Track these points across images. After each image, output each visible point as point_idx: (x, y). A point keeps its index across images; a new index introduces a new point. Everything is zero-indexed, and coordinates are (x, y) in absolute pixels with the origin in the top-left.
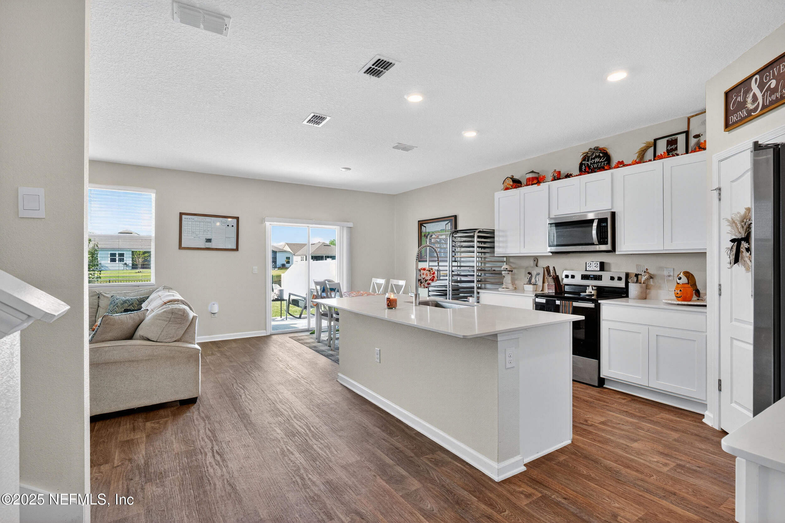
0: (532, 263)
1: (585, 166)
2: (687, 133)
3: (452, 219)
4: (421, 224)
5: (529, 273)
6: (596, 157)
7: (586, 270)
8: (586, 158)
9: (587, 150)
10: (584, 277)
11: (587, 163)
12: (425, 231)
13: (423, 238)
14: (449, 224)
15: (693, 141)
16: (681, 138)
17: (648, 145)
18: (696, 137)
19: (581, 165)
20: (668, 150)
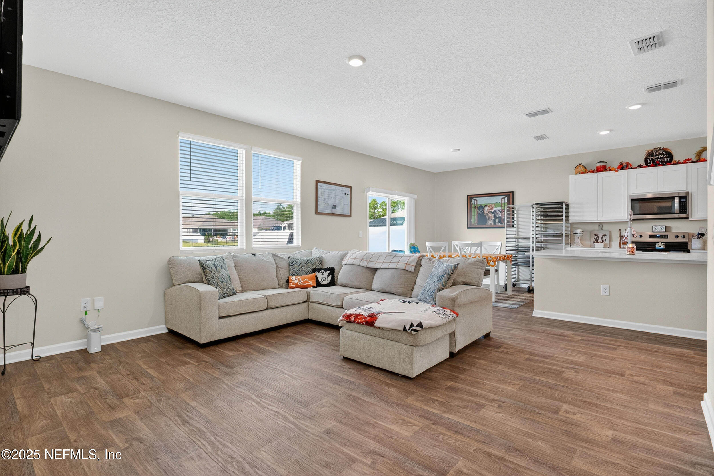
0: (597, 227)
1: (650, 159)
3: (510, 195)
4: (470, 198)
5: (595, 235)
6: (660, 154)
7: (653, 232)
8: (650, 153)
9: (652, 148)
10: (651, 236)
11: (652, 158)
12: (476, 203)
13: (473, 209)
14: (506, 198)
17: (704, 149)
19: (646, 160)
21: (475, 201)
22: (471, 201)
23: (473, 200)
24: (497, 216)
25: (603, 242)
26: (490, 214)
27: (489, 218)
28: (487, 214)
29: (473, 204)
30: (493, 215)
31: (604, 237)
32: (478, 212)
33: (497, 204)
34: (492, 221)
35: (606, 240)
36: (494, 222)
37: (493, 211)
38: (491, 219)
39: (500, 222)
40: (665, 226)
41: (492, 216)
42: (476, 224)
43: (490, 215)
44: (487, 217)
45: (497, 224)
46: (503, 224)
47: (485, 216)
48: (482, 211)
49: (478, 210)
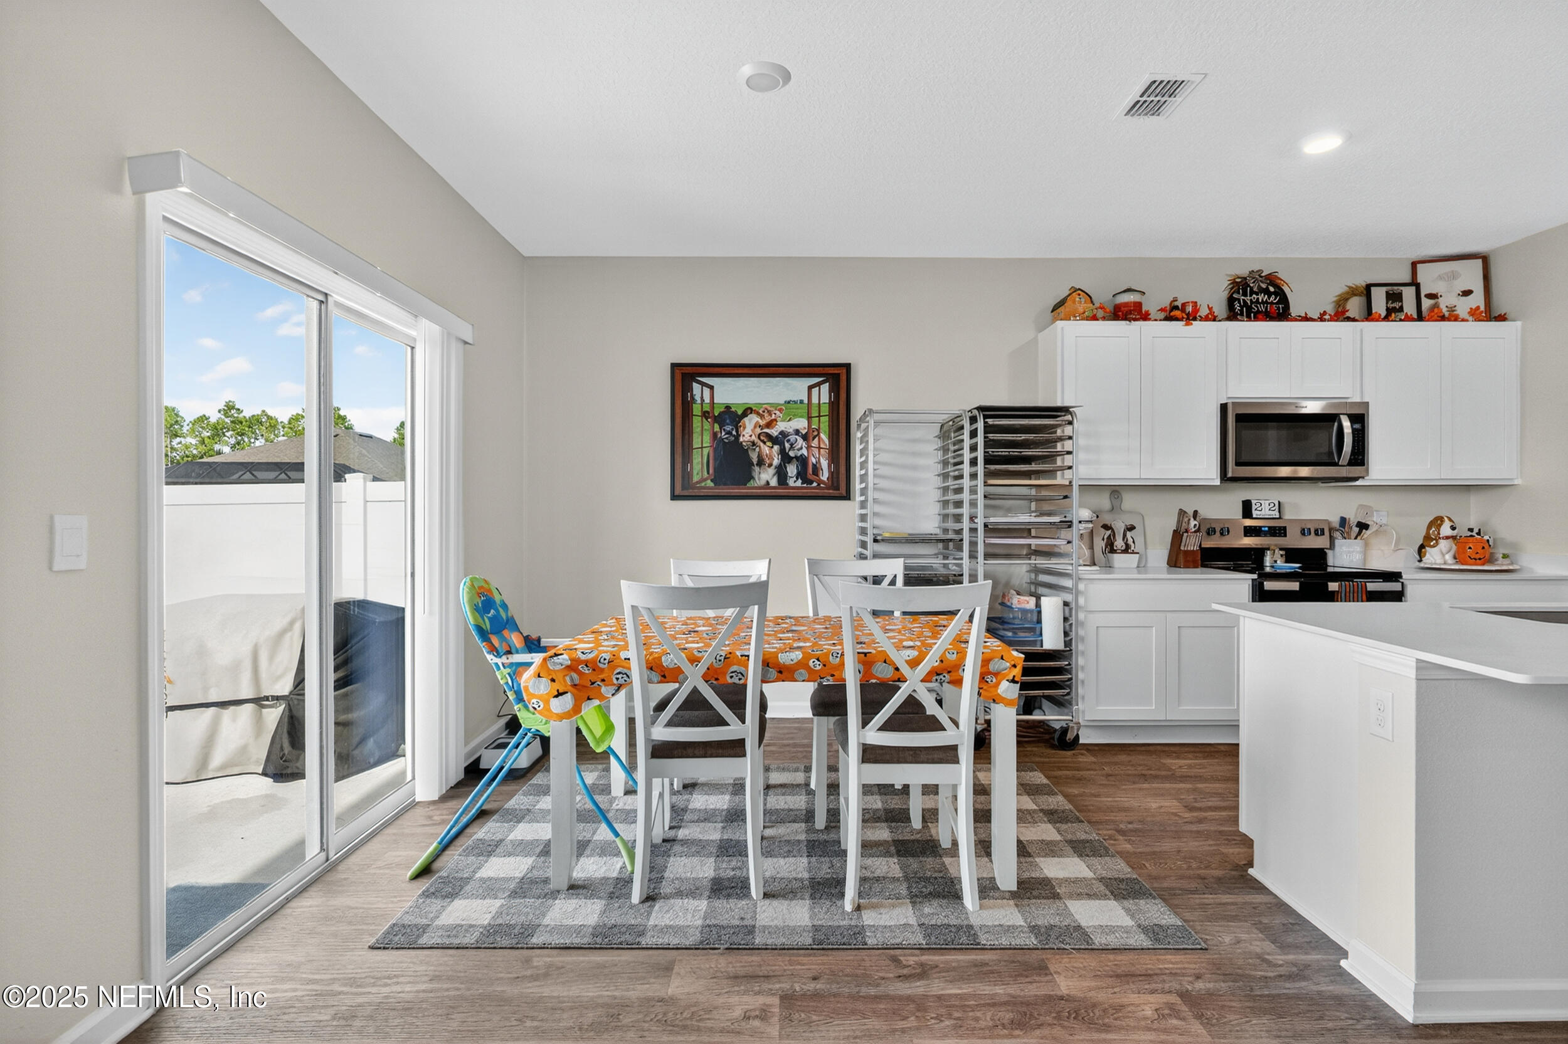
1: (1239, 302)
2: (1416, 283)
3: (838, 375)
4: (686, 376)
5: (1106, 527)
6: (1261, 290)
8: (1241, 285)
9: (1244, 272)
10: (1248, 531)
11: (1243, 299)
13: (697, 422)
14: (825, 388)
15: (1426, 303)
16: (1408, 294)
17: (1353, 292)
18: (1431, 296)
19: (1231, 301)
20: (1388, 309)
21: (707, 391)
22: (686, 389)
23: (696, 388)
24: (792, 454)
25: (1127, 550)
26: (764, 443)
27: (761, 463)
28: (754, 444)
29: (698, 398)
30: (776, 447)
31: (1129, 534)
32: (715, 435)
33: (789, 407)
34: (772, 471)
35: (1134, 542)
36: (781, 475)
37: (774, 432)
38: (770, 465)
39: (802, 475)
40: (1279, 502)
41: (772, 453)
42: (709, 483)
43: (765, 449)
44: (754, 457)
45: (791, 482)
46: (815, 484)
47: (747, 450)
48: (734, 433)
49: (717, 427)
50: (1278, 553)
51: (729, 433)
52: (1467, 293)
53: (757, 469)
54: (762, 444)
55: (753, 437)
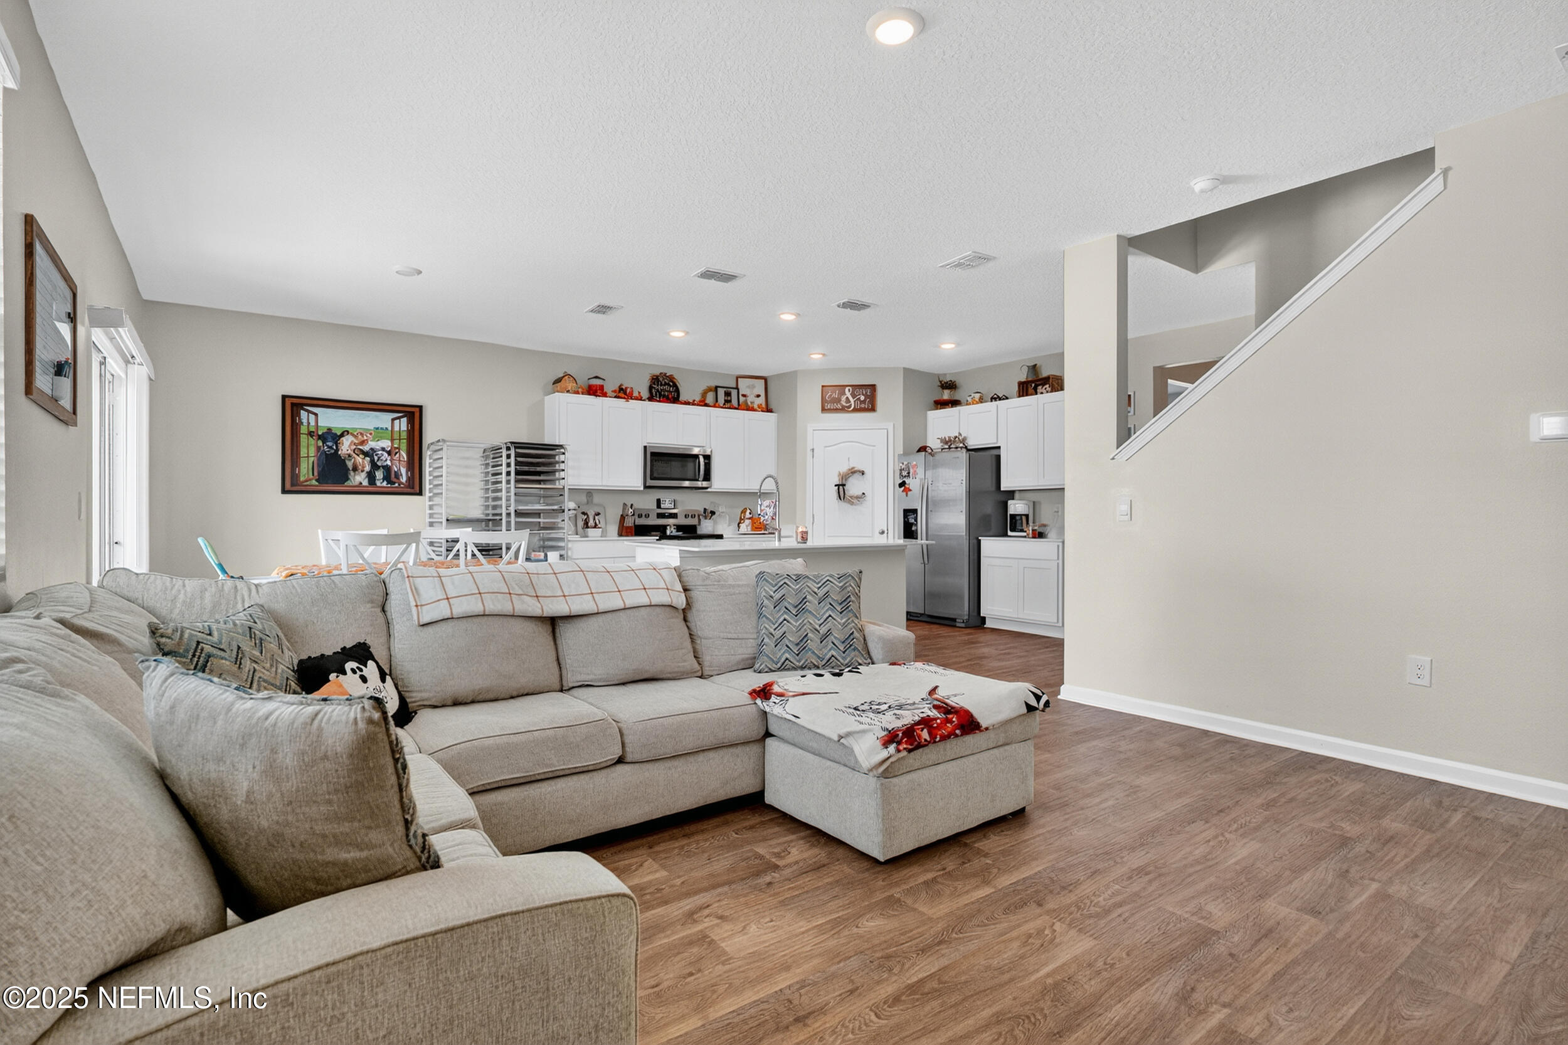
0: (584, 498)
1: (654, 391)
2: (737, 388)
4: (294, 405)
5: (584, 513)
6: (666, 384)
7: (660, 508)
8: (655, 381)
9: (656, 373)
10: (659, 516)
11: (656, 388)
12: (313, 423)
13: (304, 439)
14: (404, 420)
15: (742, 399)
16: (734, 393)
17: (709, 389)
18: (744, 396)
19: (651, 388)
20: (725, 400)
21: (312, 417)
22: (295, 414)
23: (303, 414)
24: (379, 464)
25: (595, 526)
26: (358, 455)
27: (355, 469)
28: (349, 456)
29: (305, 423)
31: (596, 517)
32: (318, 448)
33: (379, 433)
34: (364, 475)
35: (599, 522)
36: (371, 477)
37: (366, 448)
38: (362, 471)
39: (387, 478)
40: (674, 500)
41: (364, 462)
42: (314, 482)
43: (359, 459)
44: (350, 464)
45: (378, 483)
46: (397, 485)
47: (344, 460)
48: (335, 447)
49: (320, 443)
50: (673, 527)
51: (329, 447)
52: (758, 396)
53: (352, 473)
54: (356, 456)
55: (349, 451)
